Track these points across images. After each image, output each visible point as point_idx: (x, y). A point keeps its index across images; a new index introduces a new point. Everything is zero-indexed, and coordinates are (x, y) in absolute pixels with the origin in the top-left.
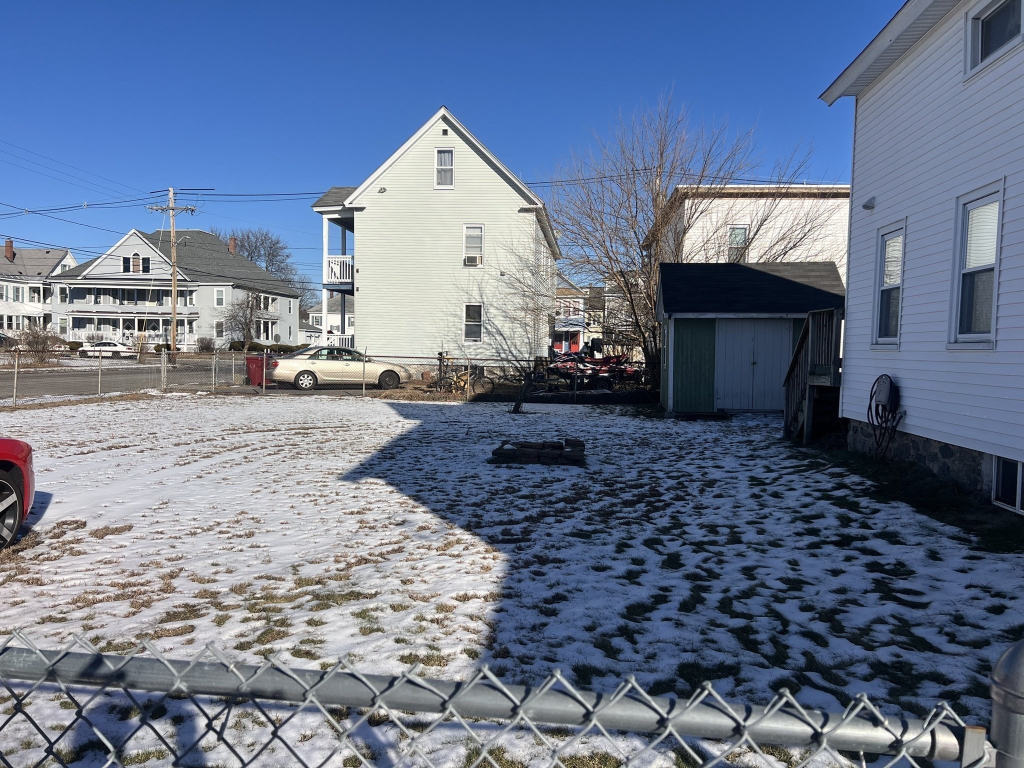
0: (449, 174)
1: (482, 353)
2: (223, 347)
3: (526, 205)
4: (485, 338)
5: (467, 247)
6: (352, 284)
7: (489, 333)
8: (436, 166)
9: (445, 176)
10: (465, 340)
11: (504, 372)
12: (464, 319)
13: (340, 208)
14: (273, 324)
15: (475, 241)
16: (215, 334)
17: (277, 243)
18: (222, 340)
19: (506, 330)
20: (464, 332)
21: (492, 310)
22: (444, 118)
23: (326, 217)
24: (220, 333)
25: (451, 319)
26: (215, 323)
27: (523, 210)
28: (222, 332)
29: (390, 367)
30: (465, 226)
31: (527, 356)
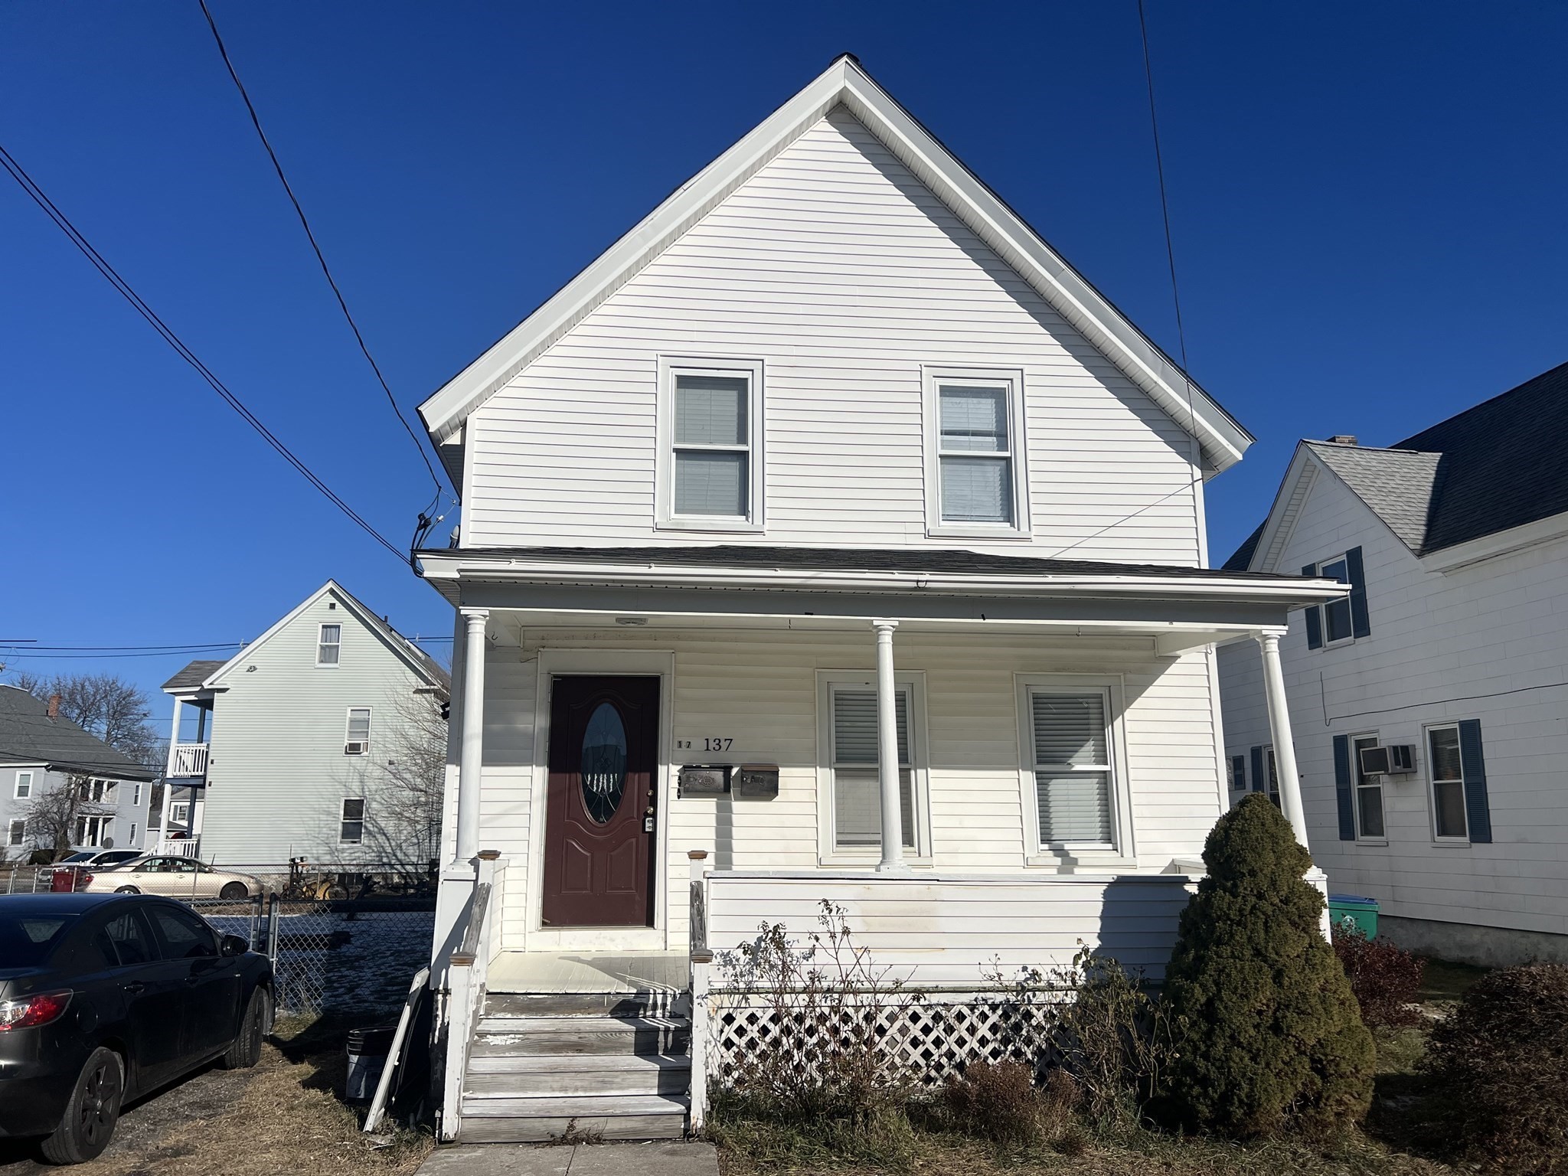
0: (335, 650)
1: (359, 857)
2: (19, 859)
3: (424, 686)
4: (364, 840)
5: (350, 732)
6: (204, 777)
7: (369, 833)
8: (319, 642)
9: (329, 653)
10: (341, 842)
11: (386, 881)
12: (342, 817)
13: (197, 689)
14: (106, 821)
15: (360, 725)
16: (9, 840)
17: (131, 695)
18: (19, 849)
19: (390, 826)
20: (340, 832)
21: (374, 805)
22: (332, 592)
23: (178, 699)
24: (17, 839)
25: (323, 817)
26: (11, 823)
27: (418, 691)
28: (21, 836)
29: (235, 878)
30: (349, 709)
31: (414, 859)
